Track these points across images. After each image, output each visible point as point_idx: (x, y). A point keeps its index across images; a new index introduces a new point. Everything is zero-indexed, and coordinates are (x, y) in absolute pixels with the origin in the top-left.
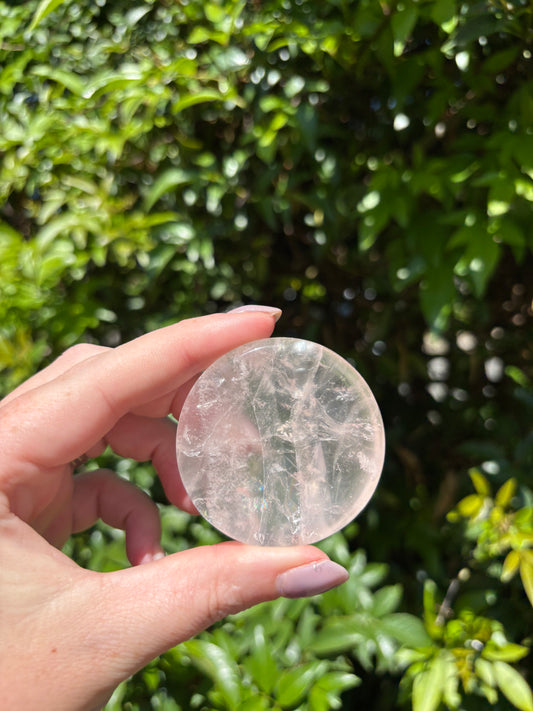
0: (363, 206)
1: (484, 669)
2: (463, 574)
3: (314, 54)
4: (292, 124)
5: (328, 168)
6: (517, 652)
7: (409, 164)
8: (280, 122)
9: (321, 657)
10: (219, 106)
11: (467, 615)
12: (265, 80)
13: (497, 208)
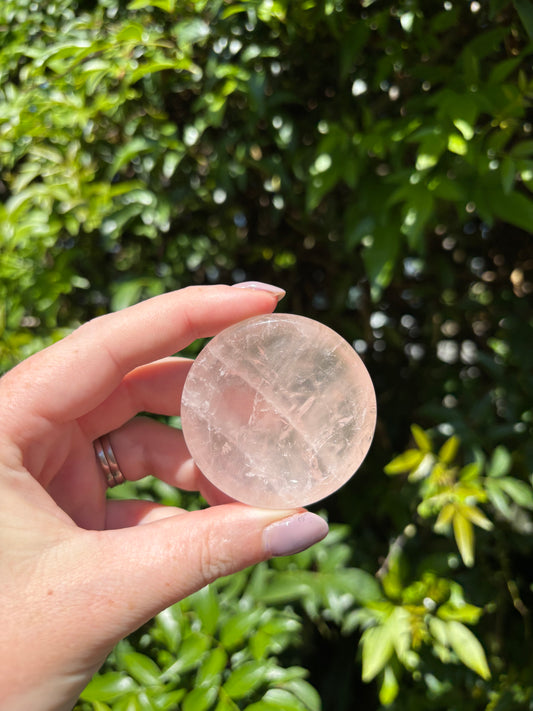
0: (315, 169)
1: (438, 628)
2: (409, 530)
3: (271, 22)
4: (242, 89)
5: (285, 135)
6: (472, 614)
7: (361, 128)
8: (230, 88)
9: (268, 606)
10: (187, 78)
11: (429, 578)
12: (227, 49)
13: (424, 162)
